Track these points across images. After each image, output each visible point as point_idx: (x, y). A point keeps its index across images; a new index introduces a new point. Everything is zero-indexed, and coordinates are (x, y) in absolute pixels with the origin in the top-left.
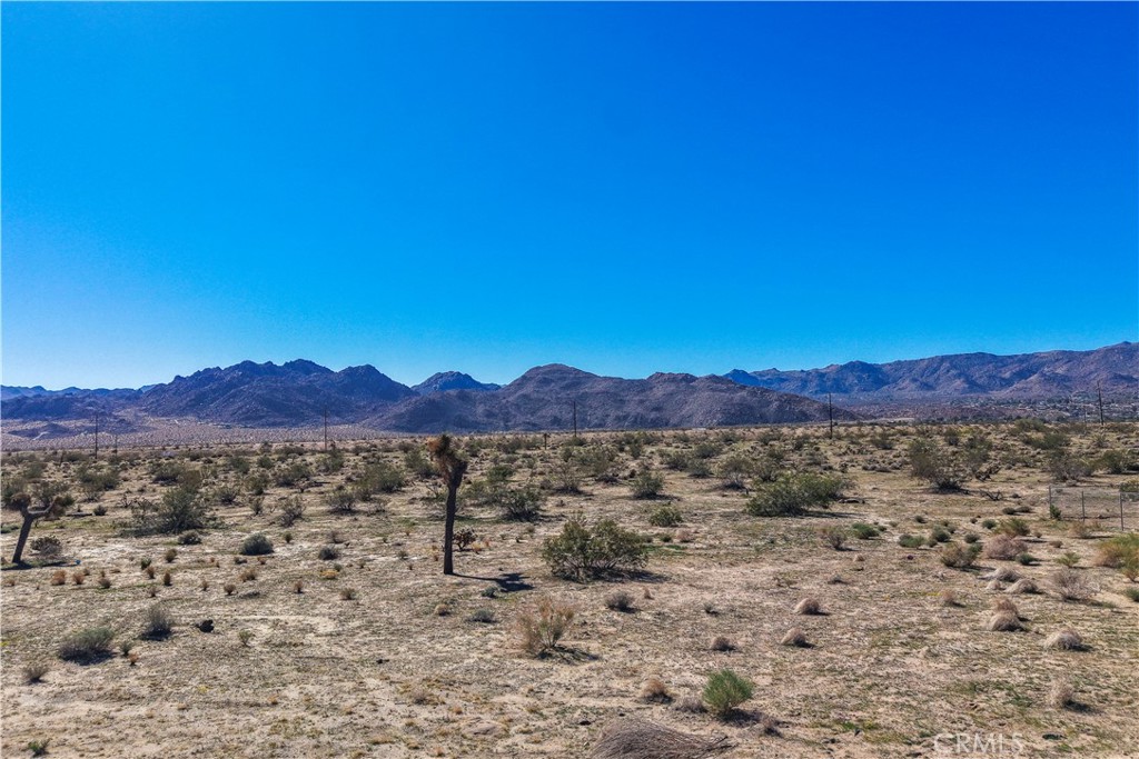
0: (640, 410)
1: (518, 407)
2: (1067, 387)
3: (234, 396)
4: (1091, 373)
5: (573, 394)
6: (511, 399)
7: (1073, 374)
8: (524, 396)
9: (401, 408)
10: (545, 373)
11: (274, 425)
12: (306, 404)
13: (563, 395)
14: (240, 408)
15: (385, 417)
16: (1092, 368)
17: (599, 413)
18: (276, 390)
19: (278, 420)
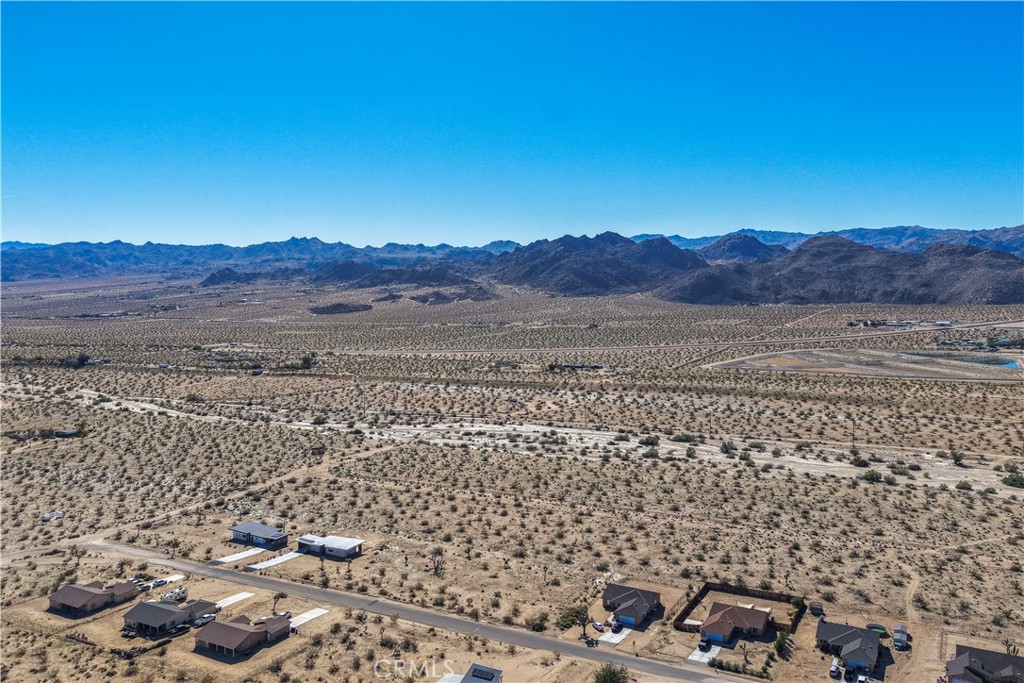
0: (909, 286)
1: (790, 279)
3: (557, 269)
5: (844, 266)
6: (783, 272)
8: (798, 270)
9: (686, 280)
10: (820, 246)
11: (585, 294)
12: (611, 275)
13: (834, 268)
14: (562, 279)
15: (672, 289)
17: (868, 287)
18: (588, 264)
19: (590, 290)
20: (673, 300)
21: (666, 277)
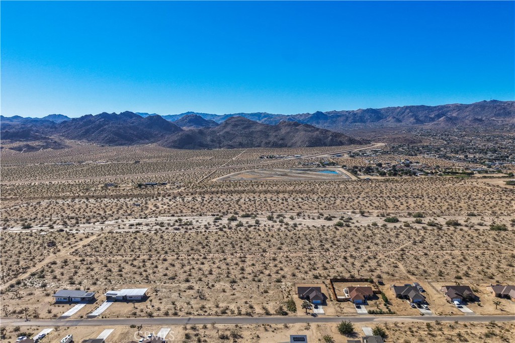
0: (275, 140)
1: (224, 137)
2: (455, 124)
3: (102, 131)
4: (467, 116)
6: (221, 133)
7: (460, 116)
8: (227, 132)
9: (175, 137)
10: (235, 121)
11: (121, 145)
12: (134, 134)
13: (243, 132)
14: (106, 137)
15: (168, 142)
16: (468, 114)
17: (259, 140)
18: (120, 128)
19: (123, 142)
20: (170, 147)
21: (162, 136)
